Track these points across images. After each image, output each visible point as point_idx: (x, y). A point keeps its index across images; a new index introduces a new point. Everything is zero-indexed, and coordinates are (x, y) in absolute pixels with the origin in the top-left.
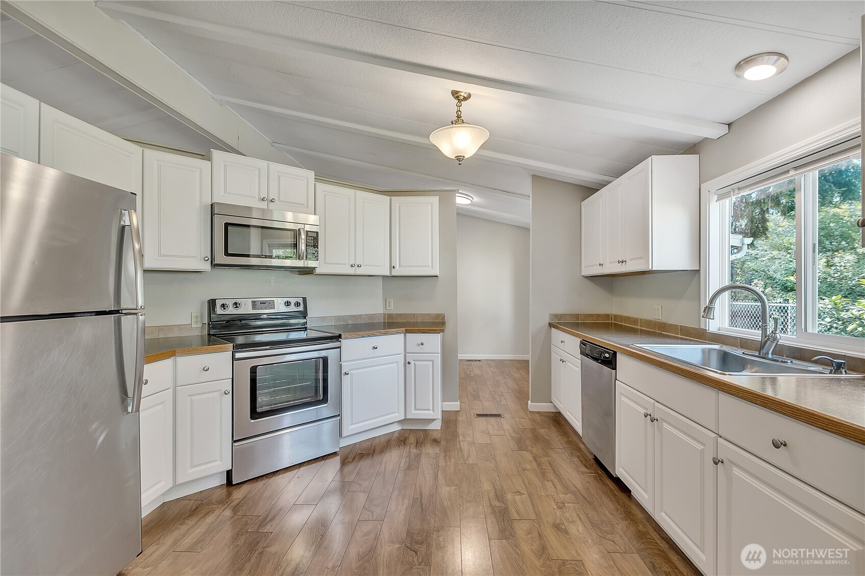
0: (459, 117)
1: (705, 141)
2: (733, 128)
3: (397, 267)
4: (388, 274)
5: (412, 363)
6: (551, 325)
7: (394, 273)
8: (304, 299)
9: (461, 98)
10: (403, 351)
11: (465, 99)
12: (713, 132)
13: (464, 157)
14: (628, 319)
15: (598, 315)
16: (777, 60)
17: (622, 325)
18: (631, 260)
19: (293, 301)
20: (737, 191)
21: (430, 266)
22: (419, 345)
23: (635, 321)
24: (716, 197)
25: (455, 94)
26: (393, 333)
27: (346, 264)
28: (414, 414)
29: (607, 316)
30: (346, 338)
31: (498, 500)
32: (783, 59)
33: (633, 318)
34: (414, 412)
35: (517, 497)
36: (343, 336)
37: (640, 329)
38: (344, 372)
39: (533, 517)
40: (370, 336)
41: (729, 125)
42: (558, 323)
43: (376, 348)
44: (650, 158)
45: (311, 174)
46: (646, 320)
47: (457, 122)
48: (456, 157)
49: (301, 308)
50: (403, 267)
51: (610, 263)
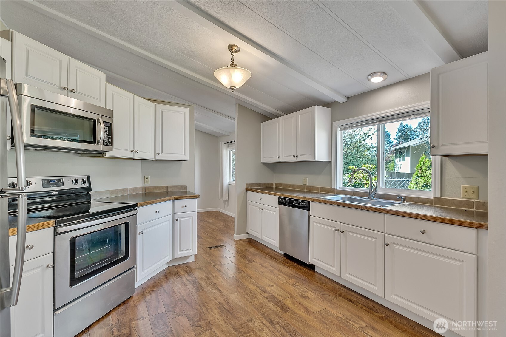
0: (232, 62)
1: (336, 102)
2: (350, 99)
3: (160, 154)
4: (153, 158)
5: (178, 219)
6: (247, 190)
7: (158, 158)
8: (89, 177)
9: (234, 50)
10: (171, 212)
11: (237, 52)
12: (341, 99)
13: (236, 87)
14: (286, 185)
15: (268, 184)
16: (383, 75)
17: (281, 188)
18: (301, 155)
19: (80, 179)
20: (351, 128)
21: (184, 154)
22: (183, 207)
23: (291, 186)
24: (339, 129)
25: (230, 47)
26: (167, 200)
27: (127, 150)
28: (179, 254)
29: (272, 184)
30: (141, 206)
31: (265, 293)
32: (385, 75)
33: (289, 184)
34: (179, 253)
35: (272, 288)
36: (139, 205)
37: (294, 190)
38: (139, 232)
39: (288, 295)
40: (155, 203)
41: (348, 98)
42: (251, 188)
43: (159, 212)
44: (315, 106)
45: (103, 76)
46: (298, 185)
47: (231, 65)
48: (231, 87)
49: (86, 185)
50: (165, 154)
51: (285, 156)
